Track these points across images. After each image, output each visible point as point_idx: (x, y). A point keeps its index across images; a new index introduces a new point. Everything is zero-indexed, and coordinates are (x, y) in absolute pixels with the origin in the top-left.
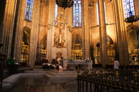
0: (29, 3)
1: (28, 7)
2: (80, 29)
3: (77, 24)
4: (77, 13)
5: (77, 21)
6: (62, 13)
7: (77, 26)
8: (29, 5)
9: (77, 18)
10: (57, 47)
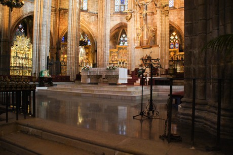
10: (142, 47)
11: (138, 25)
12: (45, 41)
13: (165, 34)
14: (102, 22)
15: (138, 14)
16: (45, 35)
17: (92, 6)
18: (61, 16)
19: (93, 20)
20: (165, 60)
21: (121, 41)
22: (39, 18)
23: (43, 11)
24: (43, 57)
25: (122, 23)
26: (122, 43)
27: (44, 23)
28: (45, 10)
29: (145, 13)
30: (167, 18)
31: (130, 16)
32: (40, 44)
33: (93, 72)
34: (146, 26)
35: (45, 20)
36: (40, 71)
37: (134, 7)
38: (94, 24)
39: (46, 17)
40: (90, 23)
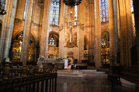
0: (55, 10)
1: (54, 13)
2: (106, 24)
3: (104, 19)
4: (104, 7)
5: (104, 16)
6: (71, 12)
7: (104, 21)
8: (54, 12)
9: (104, 12)
10: (68, 47)
11: (66, 34)
12: (9, 38)
13: (82, 40)
14: (45, 30)
15: (66, 27)
16: (9, 34)
17: (36, 20)
18: (15, 23)
19: (36, 28)
20: (82, 55)
21: (50, 42)
22: (6, 23)
23: (10, 19)
24: (7, 48)
25: (53, 31)
26: (51, 43)
27: (10, 27)
28: (11, 18)
29: (71, 27)
30: (83, 31)
31: (62, 28)
32: (5, 40)
33: (47, 61)
34: (71, 35)
35: (10, 25)
36: (4, 58)
37: (64, 23)
38: (36, 30)
39: (11, 23)
40: (34, 30)
